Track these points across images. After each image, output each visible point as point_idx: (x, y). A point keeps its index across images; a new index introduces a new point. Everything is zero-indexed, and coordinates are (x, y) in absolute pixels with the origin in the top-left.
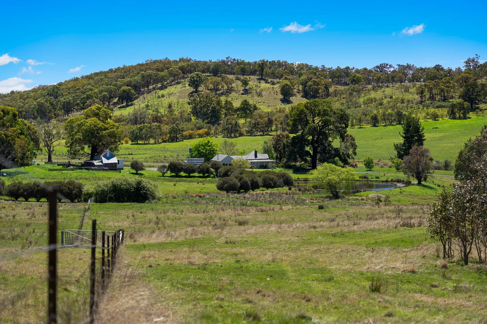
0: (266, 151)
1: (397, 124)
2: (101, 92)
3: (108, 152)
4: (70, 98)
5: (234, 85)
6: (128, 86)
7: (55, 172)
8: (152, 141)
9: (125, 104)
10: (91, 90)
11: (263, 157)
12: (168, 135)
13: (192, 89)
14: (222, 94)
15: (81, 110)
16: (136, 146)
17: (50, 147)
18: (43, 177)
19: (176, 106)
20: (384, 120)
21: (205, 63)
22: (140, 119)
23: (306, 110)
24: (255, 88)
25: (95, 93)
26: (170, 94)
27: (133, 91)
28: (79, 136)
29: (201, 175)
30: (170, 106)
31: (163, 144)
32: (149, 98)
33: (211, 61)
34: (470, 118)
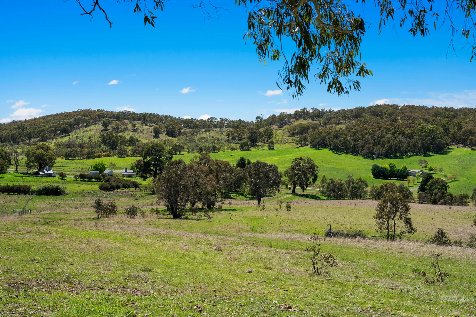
0: (132, 168)
1: (213, 152)
2: (50, 127)
3: (48, 167)
4: (31, 130)
5: (128, 126)
6: (66, 124)
7: (19, 177)
8: (77, 158)
9: (64, 135)
10: (44, 126)
11: (130, 171)
12: (86, 155)
13: (103, 128)
14: (121, 131)
15: (38, 137)
16: (67, 161)
17: (17, 163)
18: (12, 180)
19: (94, 137)
20: (206, 150)
21: (112, 112)
22: (72, 145)
23: (151, 149)
24: (140, 129)
25: (46, 128)
26: (91, 130)
27: (69, 128)
28: (33, 159)
29: (96, 180)
30: (90, 138)
31: (83, 160)
32: (78, 132)
33: (116, 112)
34: (251, 150)
